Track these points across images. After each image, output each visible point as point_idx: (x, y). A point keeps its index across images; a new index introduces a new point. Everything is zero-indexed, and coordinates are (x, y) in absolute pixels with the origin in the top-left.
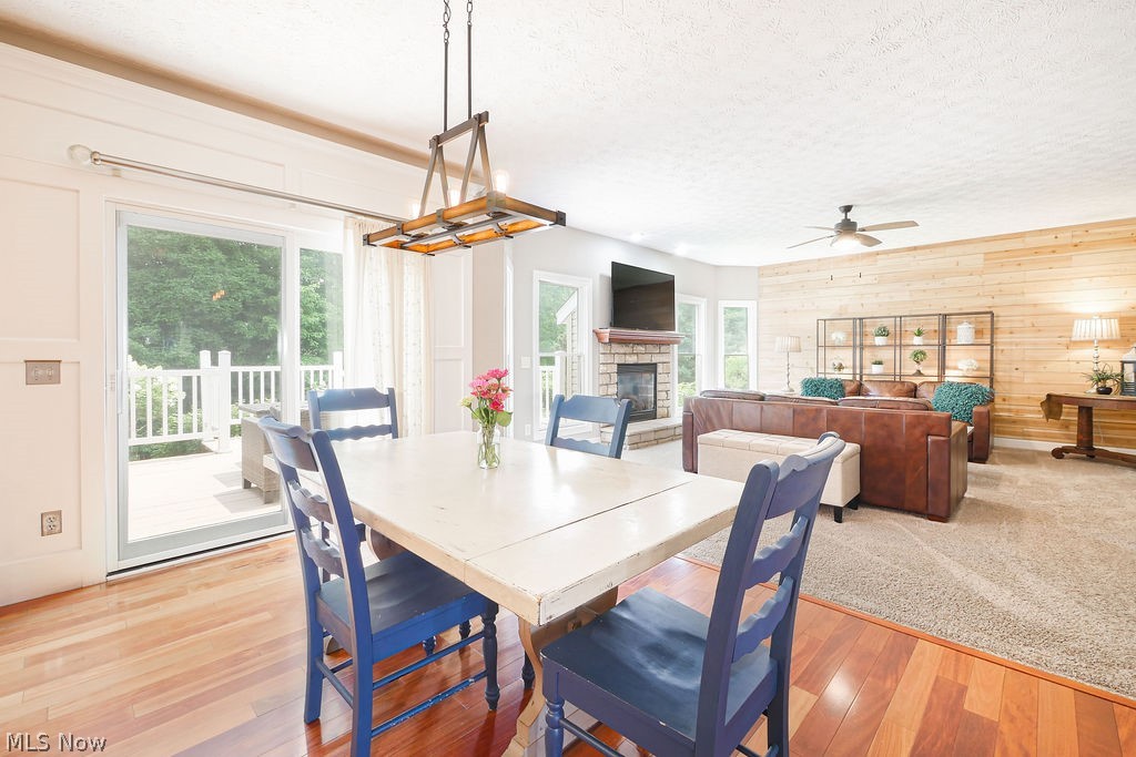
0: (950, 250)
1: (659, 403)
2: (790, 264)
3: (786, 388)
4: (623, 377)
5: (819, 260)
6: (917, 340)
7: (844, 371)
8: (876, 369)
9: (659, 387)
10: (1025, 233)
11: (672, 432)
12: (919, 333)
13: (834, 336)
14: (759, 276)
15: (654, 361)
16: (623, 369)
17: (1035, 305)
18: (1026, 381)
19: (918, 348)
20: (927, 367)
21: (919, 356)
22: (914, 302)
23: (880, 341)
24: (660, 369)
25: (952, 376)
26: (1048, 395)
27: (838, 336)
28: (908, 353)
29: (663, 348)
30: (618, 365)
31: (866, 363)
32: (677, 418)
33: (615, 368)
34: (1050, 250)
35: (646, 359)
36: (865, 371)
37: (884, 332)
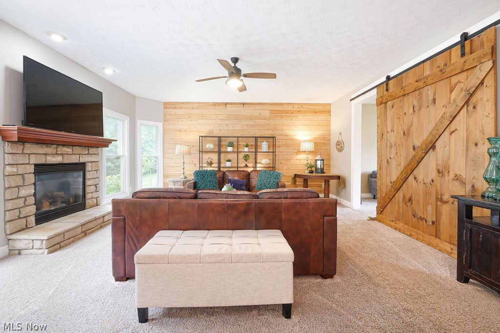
0: (257, 107)
1: (88, 196)
2: (183, 103)
3: (182, 176)
4: (42, 177)
5: (199, 103)
6: (246, 149)
7: (213, 165)
8: (228, 164)
9: (88, 183)
10: (283, 103)
11: (101, 221)
12: (247, 146)
13: (207, 146)
14: (164, 108)
15: (82, 160)
16: (41, 169)
17: (287, 135)
18: (284, 168)
19: (246, 153)
20: (250, 162)
21: (246, 158)
22: (243, 130)
23: (230, 149)
24: (89, 167)
25: (259, 167)
26: (295, 175)
27: (210, 146)
28: (241, 156)
29: (92, 150)
30: (36, 165)
31: (222, 161)
32: (107, 207)
33: (31, 169)
34: (291, 112)
35: (74, 159)
36: (222, 165)
37: (231, 145)
